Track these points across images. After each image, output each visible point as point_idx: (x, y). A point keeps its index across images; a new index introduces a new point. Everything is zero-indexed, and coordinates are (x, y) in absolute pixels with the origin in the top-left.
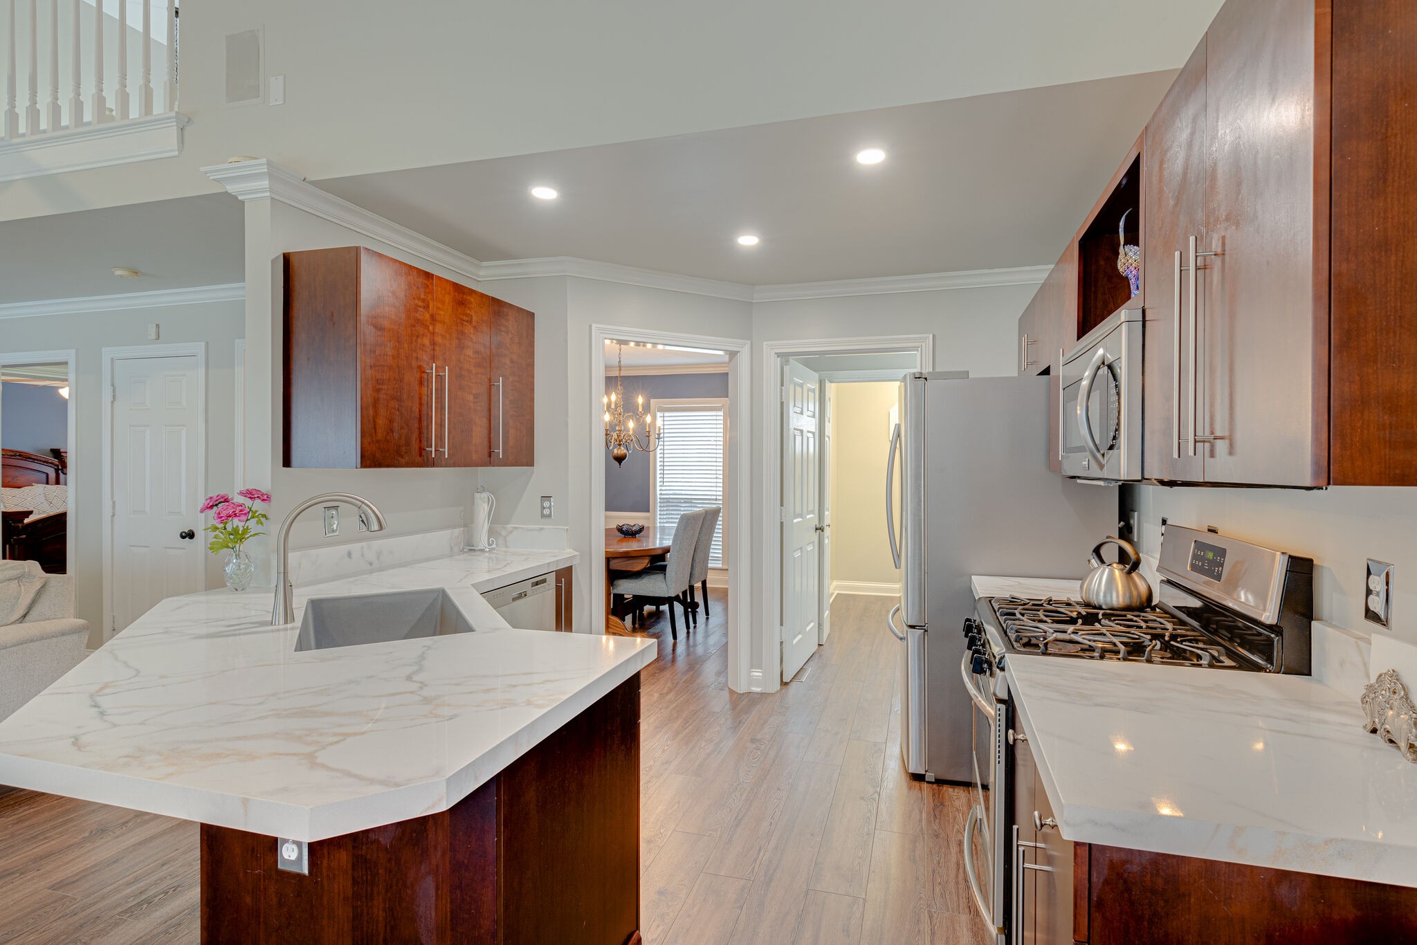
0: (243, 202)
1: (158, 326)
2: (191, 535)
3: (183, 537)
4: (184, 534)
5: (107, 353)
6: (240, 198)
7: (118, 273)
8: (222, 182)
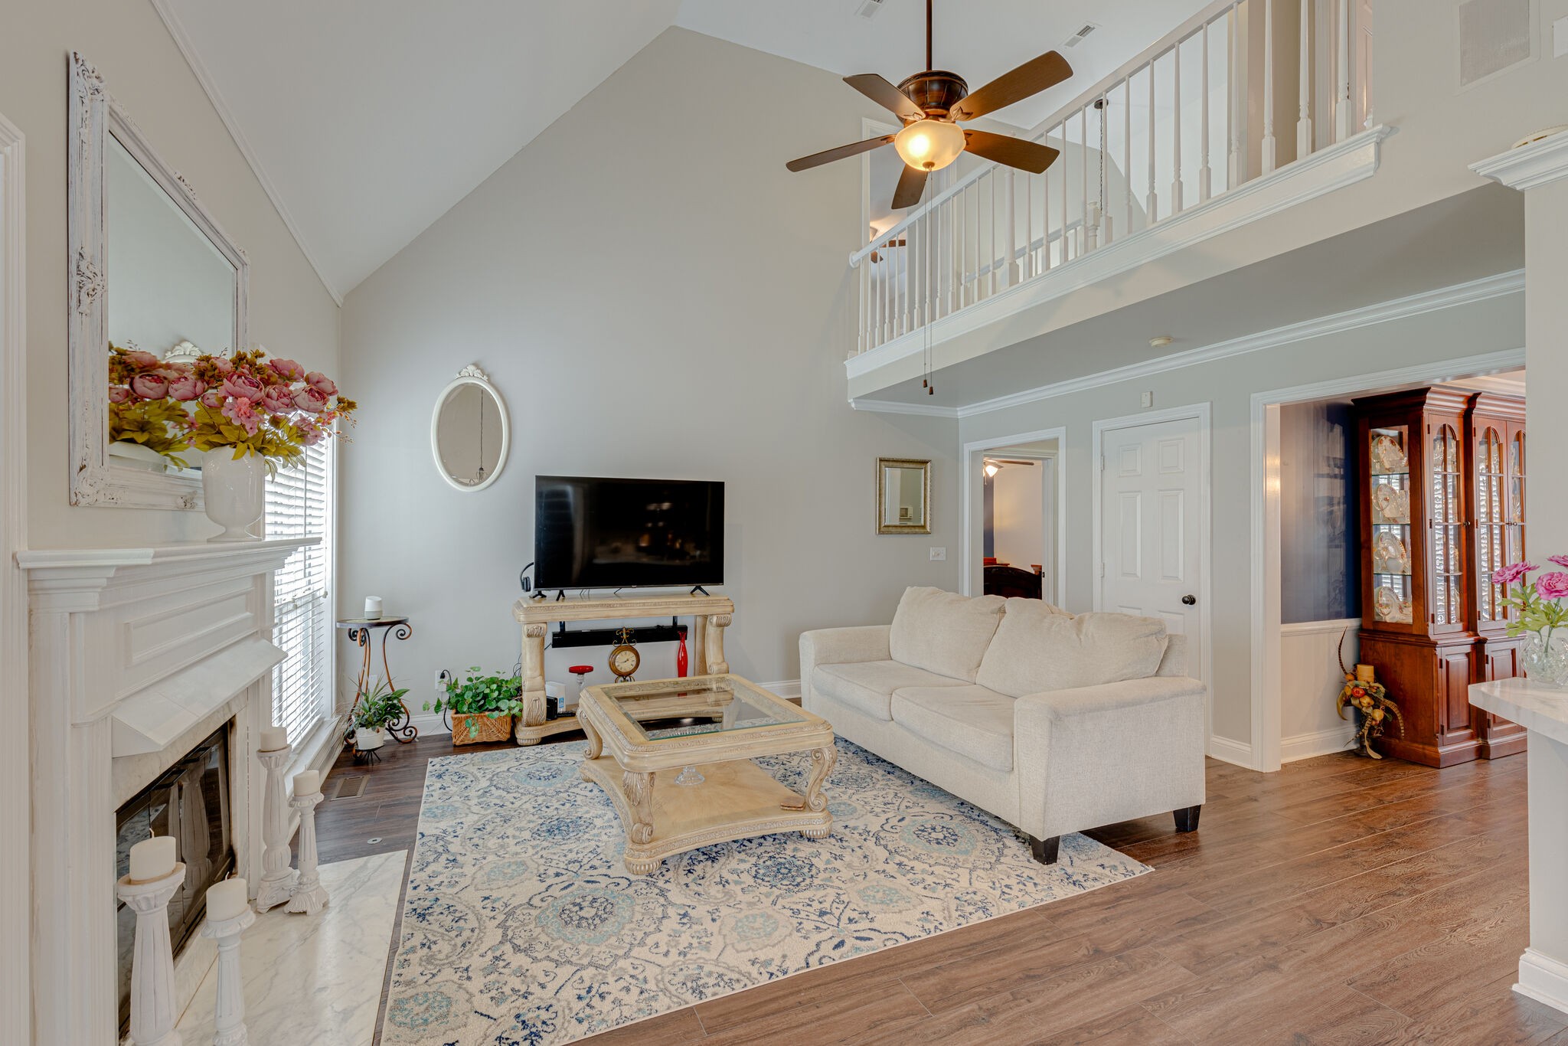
0: (1521, 194)
1: (1151, 393)
2: (1190, 601)
3: (1185, 602)
4: (1186, 599)
5: (1097, 426)
6: (1518, 188)
7: (1156, 343)
8: (1495, 175)
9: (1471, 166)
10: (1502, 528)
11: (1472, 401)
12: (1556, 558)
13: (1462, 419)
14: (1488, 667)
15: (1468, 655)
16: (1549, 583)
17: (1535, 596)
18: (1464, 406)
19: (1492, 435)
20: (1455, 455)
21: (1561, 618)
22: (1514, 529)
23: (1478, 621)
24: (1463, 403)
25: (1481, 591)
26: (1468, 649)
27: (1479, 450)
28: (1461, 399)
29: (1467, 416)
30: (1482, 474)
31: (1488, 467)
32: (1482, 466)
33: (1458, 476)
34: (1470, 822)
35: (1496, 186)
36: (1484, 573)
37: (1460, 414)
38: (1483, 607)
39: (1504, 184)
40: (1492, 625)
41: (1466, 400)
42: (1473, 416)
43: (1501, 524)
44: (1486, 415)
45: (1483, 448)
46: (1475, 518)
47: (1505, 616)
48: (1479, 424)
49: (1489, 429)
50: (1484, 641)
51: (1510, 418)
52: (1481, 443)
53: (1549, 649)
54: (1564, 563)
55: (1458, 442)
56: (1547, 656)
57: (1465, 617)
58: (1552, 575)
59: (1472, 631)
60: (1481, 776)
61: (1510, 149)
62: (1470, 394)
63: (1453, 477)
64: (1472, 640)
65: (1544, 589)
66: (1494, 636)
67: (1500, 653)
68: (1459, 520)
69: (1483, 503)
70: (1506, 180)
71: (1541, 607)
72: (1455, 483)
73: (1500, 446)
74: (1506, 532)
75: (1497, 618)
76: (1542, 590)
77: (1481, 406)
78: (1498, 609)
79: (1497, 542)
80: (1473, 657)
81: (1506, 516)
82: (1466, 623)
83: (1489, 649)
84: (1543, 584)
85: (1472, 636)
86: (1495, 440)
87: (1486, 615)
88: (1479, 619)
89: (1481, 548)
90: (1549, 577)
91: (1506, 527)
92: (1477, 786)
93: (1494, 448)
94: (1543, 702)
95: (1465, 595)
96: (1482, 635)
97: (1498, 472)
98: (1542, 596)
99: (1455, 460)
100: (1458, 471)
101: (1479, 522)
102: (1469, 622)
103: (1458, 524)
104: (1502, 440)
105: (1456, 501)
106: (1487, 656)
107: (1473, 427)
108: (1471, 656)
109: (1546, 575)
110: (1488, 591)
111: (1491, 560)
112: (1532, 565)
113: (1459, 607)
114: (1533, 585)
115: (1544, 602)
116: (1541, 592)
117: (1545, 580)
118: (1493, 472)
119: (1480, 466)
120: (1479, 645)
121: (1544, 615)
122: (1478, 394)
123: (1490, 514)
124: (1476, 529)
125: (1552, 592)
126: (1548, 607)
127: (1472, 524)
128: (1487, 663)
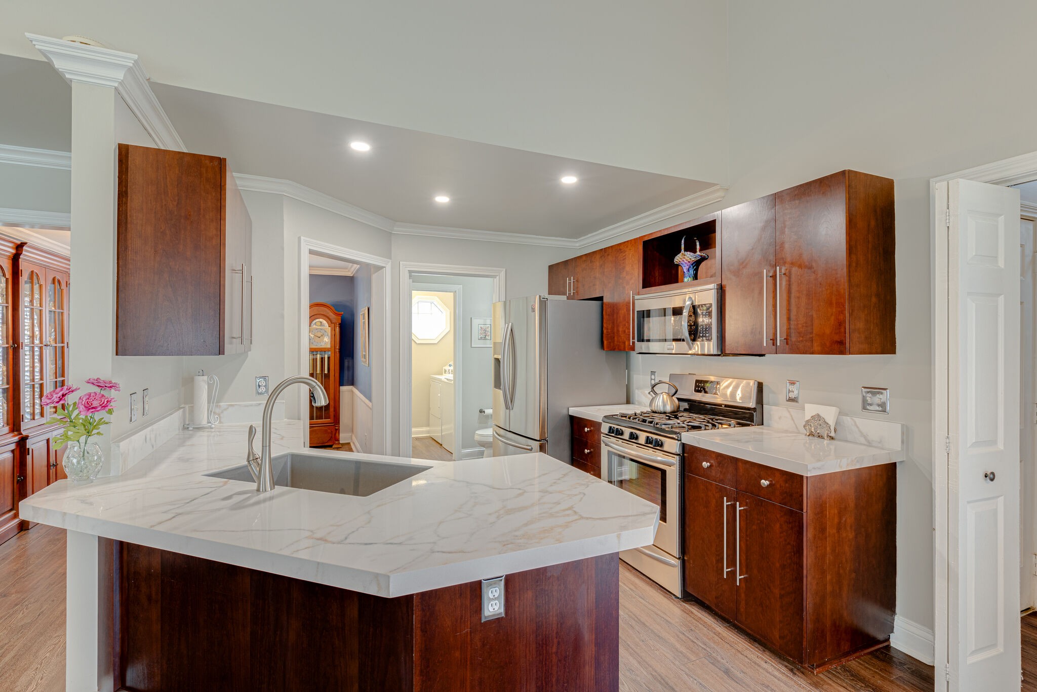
0: (70, 82)
8: (50, 56)
9: (28, 35)
10: (41, 348)
11: (20, 247)
12: (91, 381)
13: (11, 261)
14: (29, 458)
15: (13, 451)
16: (87, 402)
17: (76, 412)
18: (14, 251)
19: (35, 277)
20: (5, 290)
21: (95, 427)
22: (50, 349)
23: (22, 422)
24: (12, 248)
25: (25, 398)
26: (13, 447)
27: (25, 288)
28: (11, 245)
29: (15, 260)
30: (26, 307)
31: (31, 301)
32: (27, 299)
33: (7, 307)
34: (13, 595)
35: (49, 66)
36: (27, 384)
37: (9, 256)
38: (26, 410)
39: (56, 66)
40: (34, 424)
41: (15, 247)
42: (20, 260)
43: (41, 345)
44: (32, 261)
45: (28, 286)
46: (21, 341)
47: (42, 415)
48: (24, 266)
49: (32, 272)
50: (26, 437)
51: (49, 266)
52: (26, 282)
53: (86, 452)
54: (97, 384)
55: (7, 279)
56: (84, 459)
57: (11, 421)
58: (90, 395)
59: (17, 431)
60: (22, 547)
61: (61, 39)
62: (19, 242)
63: (3, 308)
64: (16, 439)
65: (83, 407)
66: (34, 432)
67: (37, 445)
68: (7, 343)
69: (26, 328)
70: (58, 64)
71: (81, 421)
72: (5, 312)
73: (41, 286)
74: (44, 351)
75: (36, 418)
76: (82, 407)
77: (26, 253)
78: (37, 411)
79: (37, 358)
80: (17, 453)
81: (44, 340)
82: (11, 426)
83: (29, 444)
84: (83, 403)
85: (17, 435)
86: (37, 281)
87: (28, 417)
88: (23, 421)
89: (25, 366)
90: (87, 397)
91: (44, 347)
92: (19, 557)
93: (36, 287)
94: (83, 502)
95: (11, 404)
96: (24, 433)
97: (39, 305)
98: (81, 413)
99: (5, 293)
100: (7, 302)
101: (23, 345)
102: (14, 425)
103: (7, 346)
104: (42, 282)
105: (5, 327)
106: (28, 449)
107: (20, 269)
108: (15, 452)
109: (85, 395)
110: (30, 398)
111: (33, 372)
112: (74, 388)
113: (6, 413)
114: (75, 404)
115: (82, 416)
116: (81, 409)
117: (84, 399)
118: (35, 305)
119: (25, 300)
120: (22, 443)
121: (83, 427)
122: (26, 243)
123: (32, 337)
124: (21, 350)
125: (89, 409)
126: (85, 420)
127: (18, 346)
128: (29, 454)
